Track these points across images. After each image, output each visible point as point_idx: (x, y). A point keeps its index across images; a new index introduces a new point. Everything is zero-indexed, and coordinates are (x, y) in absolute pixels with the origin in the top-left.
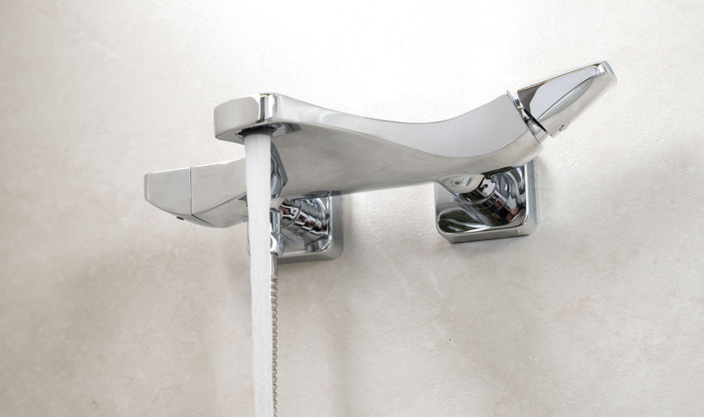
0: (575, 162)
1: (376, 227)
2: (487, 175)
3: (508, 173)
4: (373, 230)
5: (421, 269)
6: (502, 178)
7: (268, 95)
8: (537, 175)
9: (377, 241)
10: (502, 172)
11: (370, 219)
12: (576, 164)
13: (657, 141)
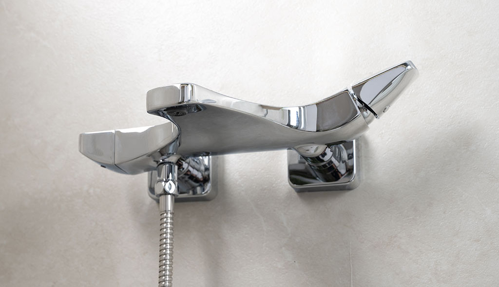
0: (389, 138)
1: (242, 179)
2: (329, 145)
3: (341, 145)
4: (240, 181)
5: (275, 211)
6: (337, 148)
7: (188, 85)
8: (361, 147)
9: (243, 189)
10: (337, 144)
11: (238, 173)
12: (390, 140)
13: (448, 126)
